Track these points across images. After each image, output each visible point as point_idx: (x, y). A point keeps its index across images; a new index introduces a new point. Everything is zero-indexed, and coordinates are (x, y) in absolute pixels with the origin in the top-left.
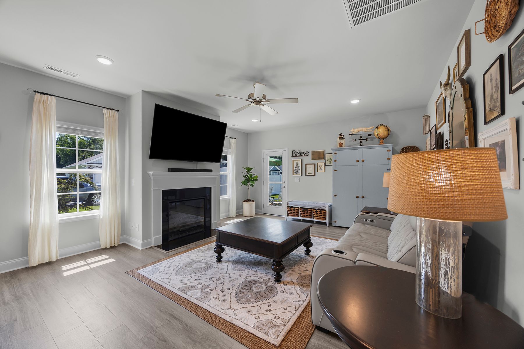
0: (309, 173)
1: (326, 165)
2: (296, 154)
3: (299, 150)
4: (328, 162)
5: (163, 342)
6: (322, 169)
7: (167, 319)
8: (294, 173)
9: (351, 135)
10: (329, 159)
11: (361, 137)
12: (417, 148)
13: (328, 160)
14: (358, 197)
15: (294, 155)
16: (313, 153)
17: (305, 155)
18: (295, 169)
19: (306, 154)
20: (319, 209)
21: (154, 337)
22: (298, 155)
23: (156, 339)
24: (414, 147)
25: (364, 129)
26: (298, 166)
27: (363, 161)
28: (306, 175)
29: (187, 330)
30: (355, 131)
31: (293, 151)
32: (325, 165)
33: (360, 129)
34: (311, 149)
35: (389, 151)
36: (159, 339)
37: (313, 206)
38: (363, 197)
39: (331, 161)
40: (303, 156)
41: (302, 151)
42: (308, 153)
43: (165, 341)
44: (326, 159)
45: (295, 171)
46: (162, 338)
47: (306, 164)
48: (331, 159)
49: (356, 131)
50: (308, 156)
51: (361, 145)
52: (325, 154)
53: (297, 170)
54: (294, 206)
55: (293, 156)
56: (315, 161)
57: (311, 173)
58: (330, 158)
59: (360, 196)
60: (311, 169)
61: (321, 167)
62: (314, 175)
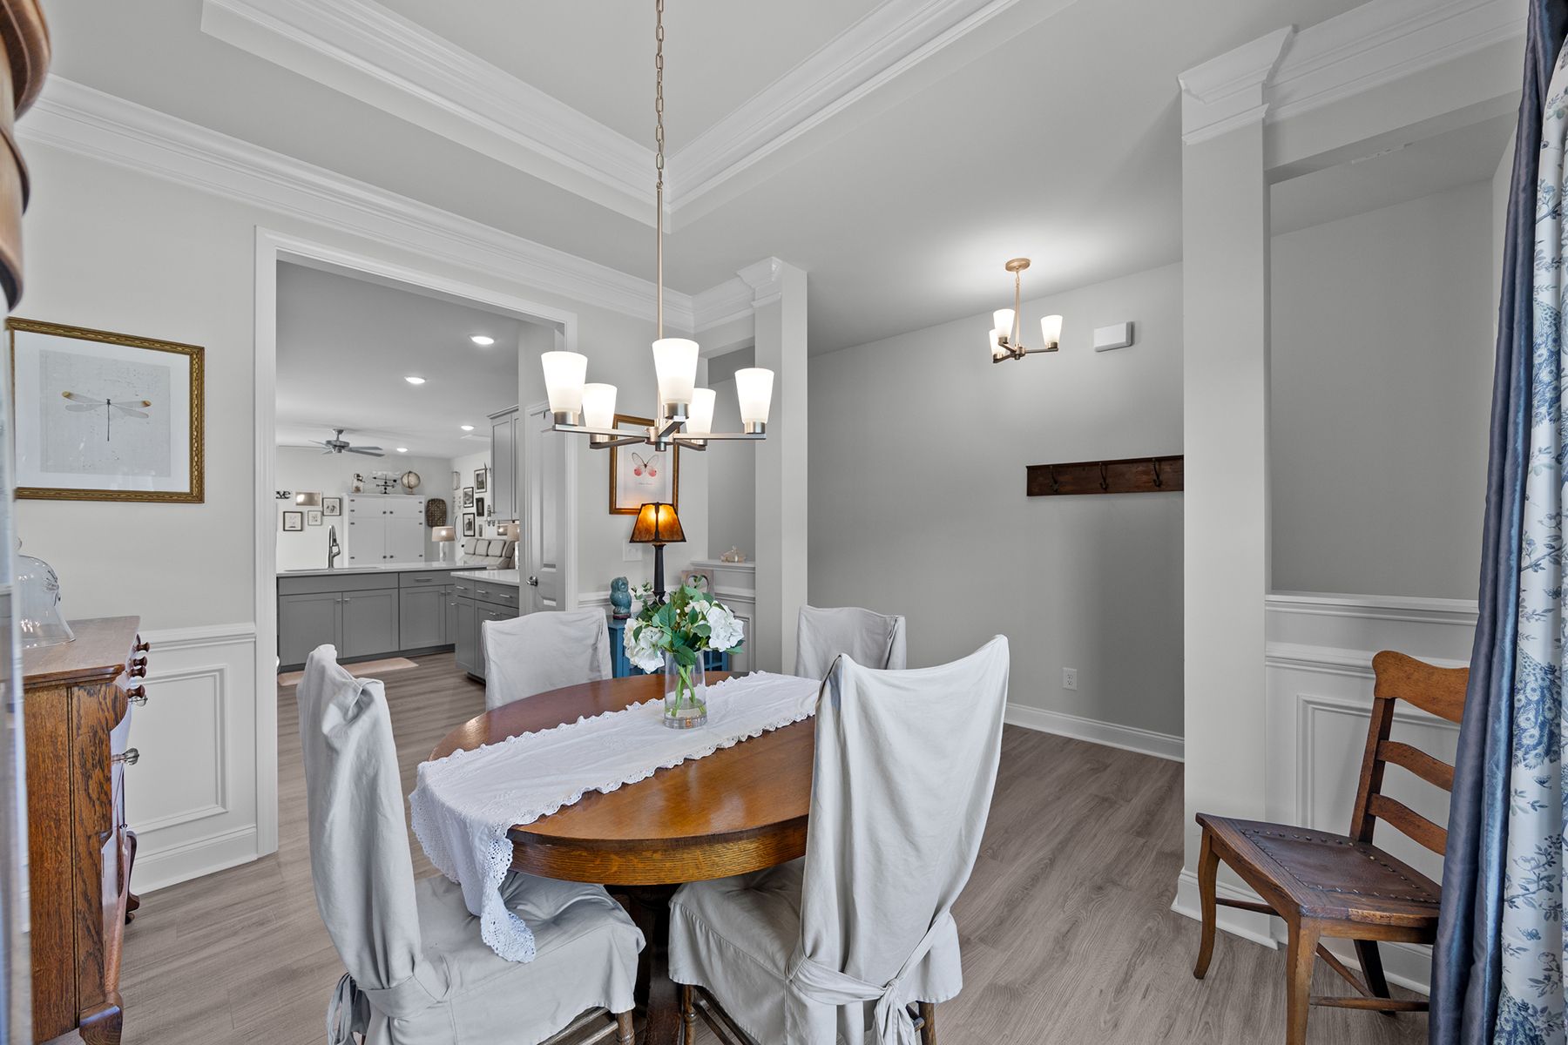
0: (291, 527)
1: (325, 514)
4: (328, 510)
6: (317, 520)
9: (375, 478)
10: (331, 507)
11: (386, 483)
12: (443, 501)
13: (328, 507)
14: (385, 558)
16: (299, 495)
17: (281, 497)
25: (390, 474)
27: (391, 513)
28: (284, 530)
32: (323, 514)
33: (385, 473)
34: (294, 488)
35: (421, 503)
38: (392, 557)
39: (333, 510)
42: (290, 494)
44: (325, 506)
47: (284, 512)
48: (333, 507)
49: (380, 473)
50: (288, 498)
51: (385, 492)
52: (323, 499)
56: (305, 509)
57: (295, 527)
58: (331, 505)
59: (388, 556)
60: (294, 520)
61: (315, 518)
62: (301, 530)
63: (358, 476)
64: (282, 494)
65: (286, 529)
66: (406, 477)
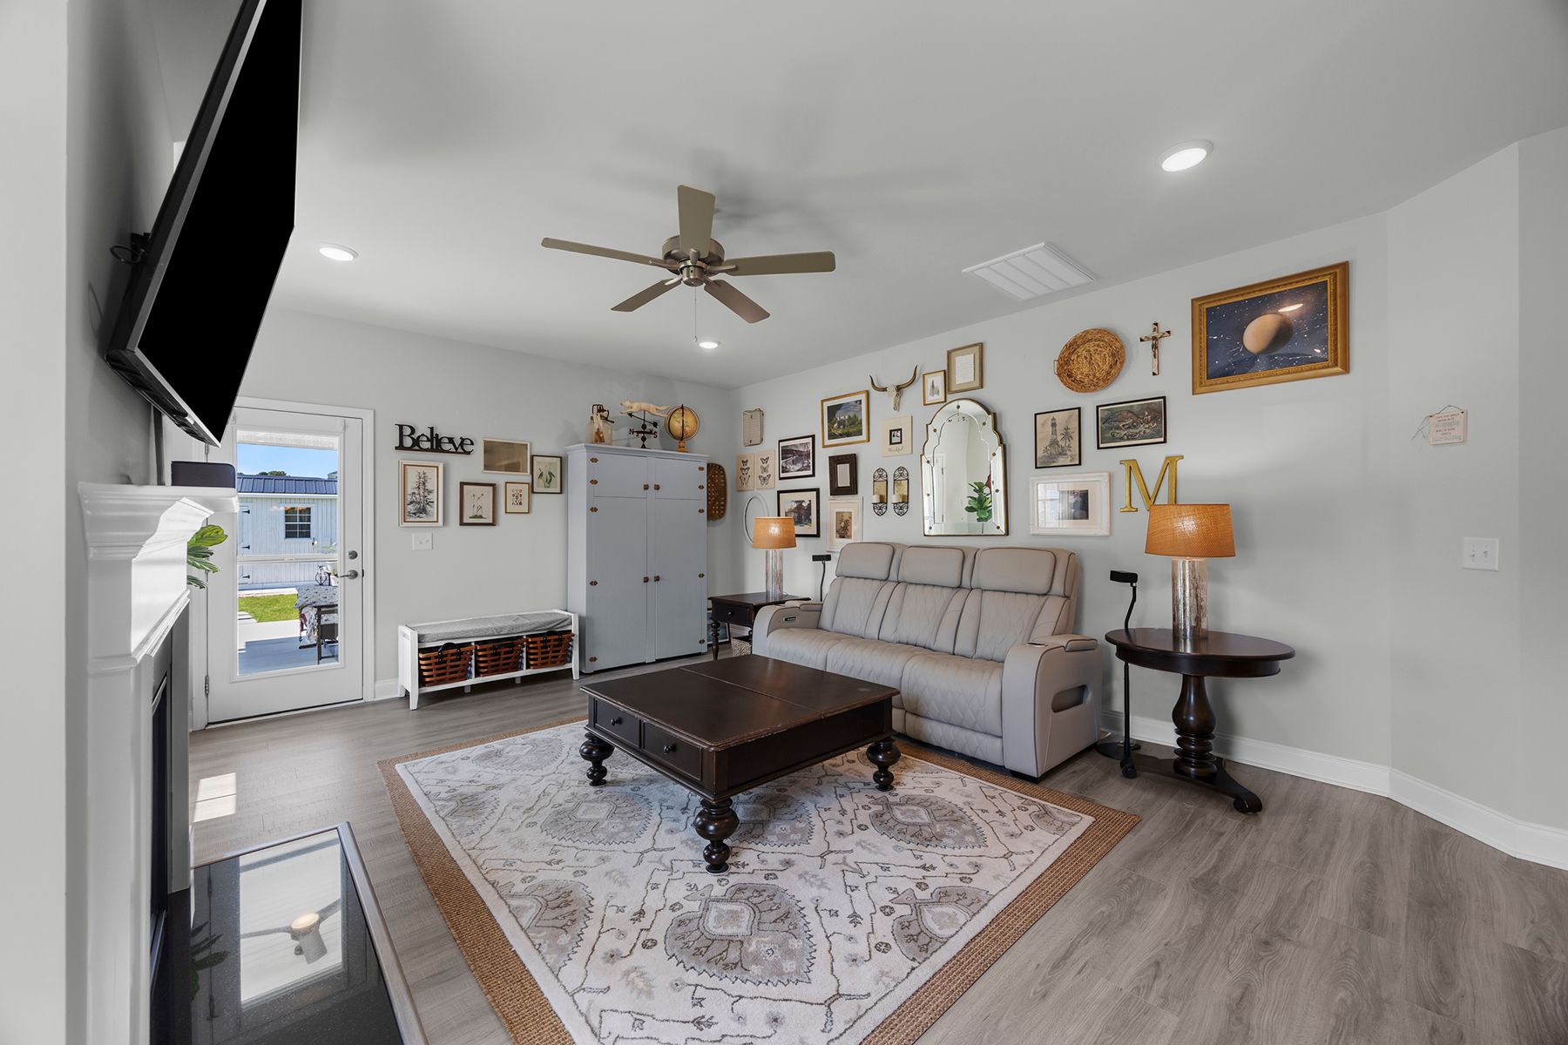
0: (475, 517)
1: (535, 491)
2: (416, 442)
3: (432, 429)
4: (542, 481)
5: (1163, 966)
6: (521, 504)
7: (1079, 973)
8: (407, 514)
10: (546, 474)
11: (644, 427)
12: (720, 467)
13: (541, 474)
14: (646, 580)
15: (408, 442)
16: (490, 448)
17: (456, 449)
18: (409, 498)
19: (462, 444)
20: (551, 633)
21: (1155, 987)
22: (427, 445)
23: (1160, 985)
24: (717, 465)
25: (652, 407)
26: (425, 490)
27: (657, 488)
28: (462, 524)
29: (1103, 929)
30: (635, 407)
31: (401, 427)
32: (532, 491)
33: (644, 405)
34: (481, 432)
35: (700, 469)
36: (1156, 977)
37: (525, 628)
38: (657, 579)
39: (551, 480)
40: (448, 452)
41: (443, 432)
42: (472, 444)
43: (1158, 964)
44: (535, 471)
45: (411, 508)
46: (1151, 972)
47: (462, 484)
48: (550, 474)
50: (469, 453)
51: (643, 447)
52: (532, 457)
53: (419, 503)
54: (456, 642)
55: (401, 447)
56: (499, 478)
57: (481, 517)
58: (548, 470)
59: (652, 578)
60: (480, 501)
61: (517, 496)
62: (493, 524)
63: (601, 410)
64: (457, 442)
65: (466, 520)
66: (677, 415)
